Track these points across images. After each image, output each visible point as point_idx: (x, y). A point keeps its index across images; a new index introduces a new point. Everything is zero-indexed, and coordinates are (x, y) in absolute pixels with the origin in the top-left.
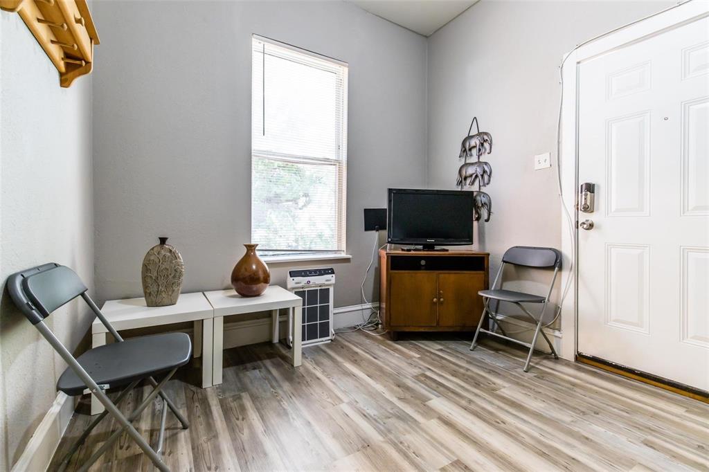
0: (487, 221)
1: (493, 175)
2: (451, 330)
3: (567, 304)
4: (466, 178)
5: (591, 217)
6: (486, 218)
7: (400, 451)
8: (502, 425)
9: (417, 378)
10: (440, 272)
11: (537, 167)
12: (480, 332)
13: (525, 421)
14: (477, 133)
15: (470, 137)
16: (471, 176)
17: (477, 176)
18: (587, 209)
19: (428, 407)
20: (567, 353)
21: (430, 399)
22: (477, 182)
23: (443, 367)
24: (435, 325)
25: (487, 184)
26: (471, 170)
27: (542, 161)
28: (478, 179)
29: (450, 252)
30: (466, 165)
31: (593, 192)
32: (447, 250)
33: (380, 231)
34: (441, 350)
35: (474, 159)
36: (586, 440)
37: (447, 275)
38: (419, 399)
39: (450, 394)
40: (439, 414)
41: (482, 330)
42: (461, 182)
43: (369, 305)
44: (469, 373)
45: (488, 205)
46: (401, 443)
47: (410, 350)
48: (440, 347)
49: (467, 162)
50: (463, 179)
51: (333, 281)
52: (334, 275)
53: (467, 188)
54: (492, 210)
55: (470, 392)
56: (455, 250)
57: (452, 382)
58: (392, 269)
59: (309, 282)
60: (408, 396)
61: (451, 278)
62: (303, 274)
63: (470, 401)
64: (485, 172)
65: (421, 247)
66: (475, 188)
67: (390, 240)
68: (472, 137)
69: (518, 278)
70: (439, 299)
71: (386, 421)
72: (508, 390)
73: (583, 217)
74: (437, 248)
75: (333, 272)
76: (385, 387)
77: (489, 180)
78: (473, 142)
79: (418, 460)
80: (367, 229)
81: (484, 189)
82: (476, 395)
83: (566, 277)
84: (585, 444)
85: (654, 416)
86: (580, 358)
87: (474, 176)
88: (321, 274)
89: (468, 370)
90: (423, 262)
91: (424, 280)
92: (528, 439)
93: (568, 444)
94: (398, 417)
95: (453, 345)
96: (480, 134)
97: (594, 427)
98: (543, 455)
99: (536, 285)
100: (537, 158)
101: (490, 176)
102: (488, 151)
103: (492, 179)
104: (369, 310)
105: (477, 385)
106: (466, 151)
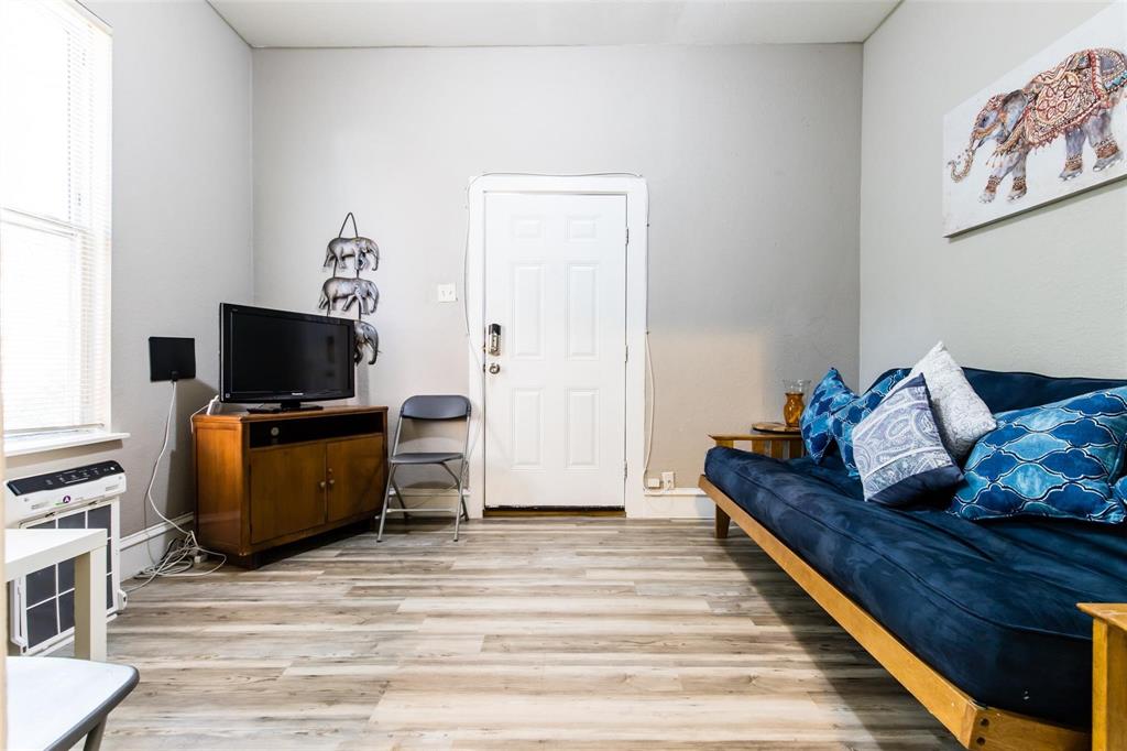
0: (372, 363)
1: (380, 300)
2: (345, 524)
3: (474, 458)
4: (335, 299)
5: (497, 360)
6: (370, 358)
7: (428, 663)
8: (488, 591)
9: (350, 594)
10: (327, 440)
11: (441, 298)
12: (387, 514)
13: (501, 579)
14: (354, 236)
15: (340, 240)
16: (345, 297)
17: (355, 299)
18: (495, 352)
19: (405, 614)
20: (475, 511)
21: (398, 606)
22: (355, 307)
23: (368, 571)
24: (323, 523)
25: (372, 312)
26: (344, 289)
27: (447, 293)
28: (357, 302)
29: (325, 410)
30: (335, 279)
31: (498, 333)
32: (321, 408)
33: (180, 382)
34: (341, 555)
35: (350, 272)
36: (549, 570)
37: (337, 444)
38: (385, 612)
39: (411, 591)
40: (424, 613)
41: (389, 511)
42: (328, 302)
43: (161, 528)
44: (405, 564)
45: (373, 340)
46: (420, 657)
47: (299, 570)
48: (338, 552)
49: (337, 275)
50: (332, 300)
51: (122, 488)
52: (122, 475)
53: (338, 313)
54: (379, 349)
55: (430, 580)
56: (331, 406)
57: (401, 579)
58: (253, 445)
59: (67, 499)
60: (367, 616)
61: (342, 447)
62: (49, 482)
63: (439, 587)
64: (369, 294)
65: (278, 406)
66: (352, 314)
67: (228, 396)
68: (347, 240)
69: (418, 436)
70: (328, 483)
71: (376, 650)
72: (459, 563)
73: (491, 360)
74: (304, 404)
75: (119, 470)
76: (322, 622)
77: (375, 307)
78: (348, 248)
79: (454, 658)
80: (155, 377)
81: (365, 318)
82: (438, 580)
83: (474, 425)
84: (551, 573)
85: (565, 536)
86: (489, 512)
87: (350, 298)
88: (93, 477)
89: (400, 562)
90: (275, 431)
91: (306, 456)
92: (516, 591)
93: (543, 579)
94: (386, 639)
95: (351, 544)
96: (358, 239)
97: (545, 559)
98: (536, 595)
99: (441, 440)
100: (440, 288)
101: (376, 302)
102: (373, 265)
103: (378, 306)
104: (162, 537)
105: (427, 570)
106: (333, 258)
